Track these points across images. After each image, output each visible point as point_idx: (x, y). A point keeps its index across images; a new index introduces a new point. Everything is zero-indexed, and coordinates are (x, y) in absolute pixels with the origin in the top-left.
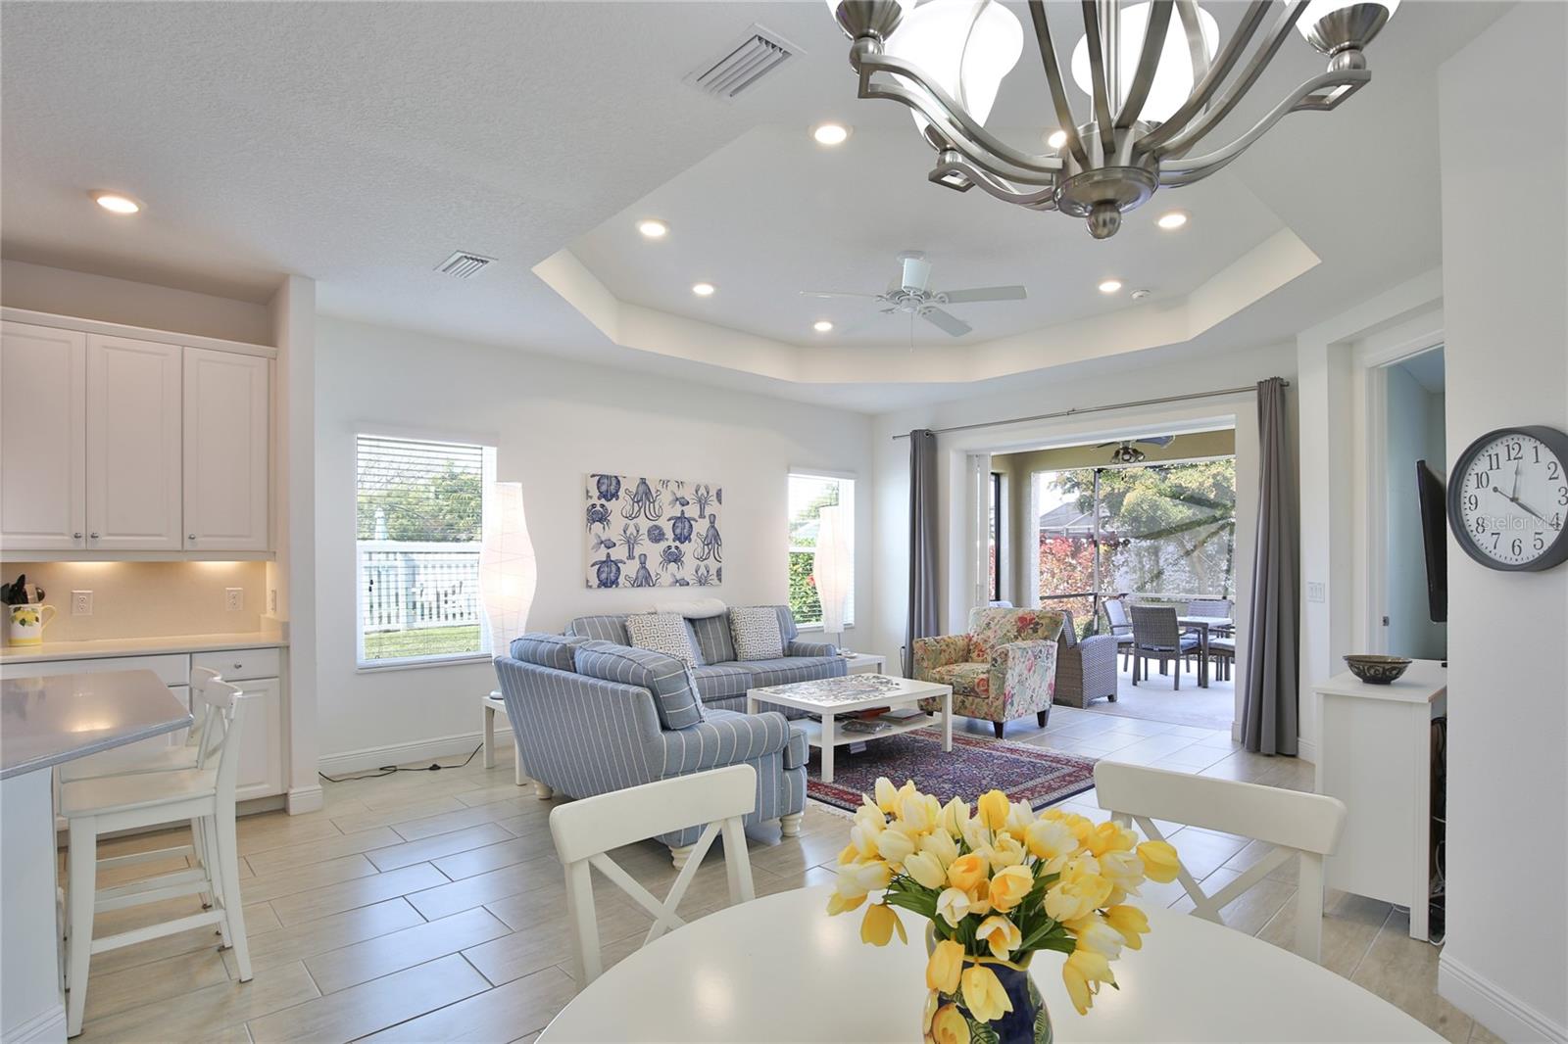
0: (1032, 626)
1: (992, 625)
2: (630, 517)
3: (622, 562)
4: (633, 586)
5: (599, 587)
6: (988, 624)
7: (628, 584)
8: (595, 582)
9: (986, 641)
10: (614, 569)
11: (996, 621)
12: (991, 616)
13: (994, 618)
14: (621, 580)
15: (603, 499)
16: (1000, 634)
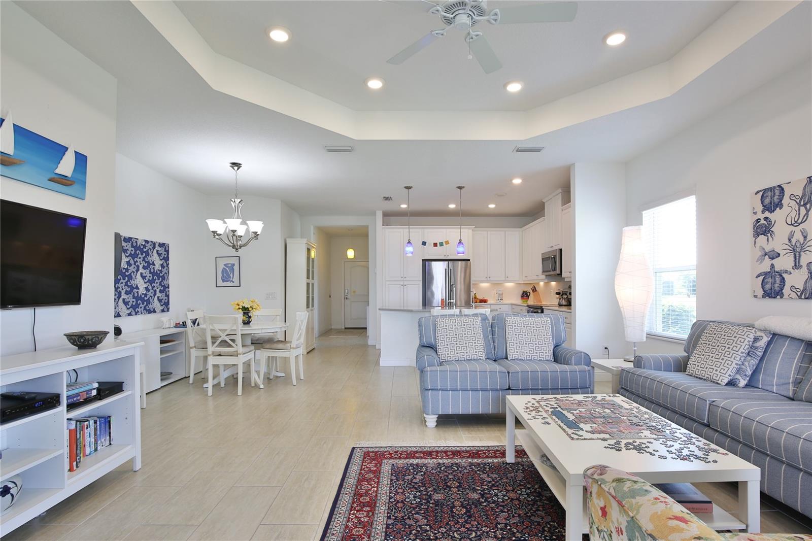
2: (796, 224)
3: (786, 272)
4: (800, 297)
5: (763, 297)
7: (793, 295)
8: (760, 292)
10: (778, 279)
14: (786, 291)
15: (767, 212)
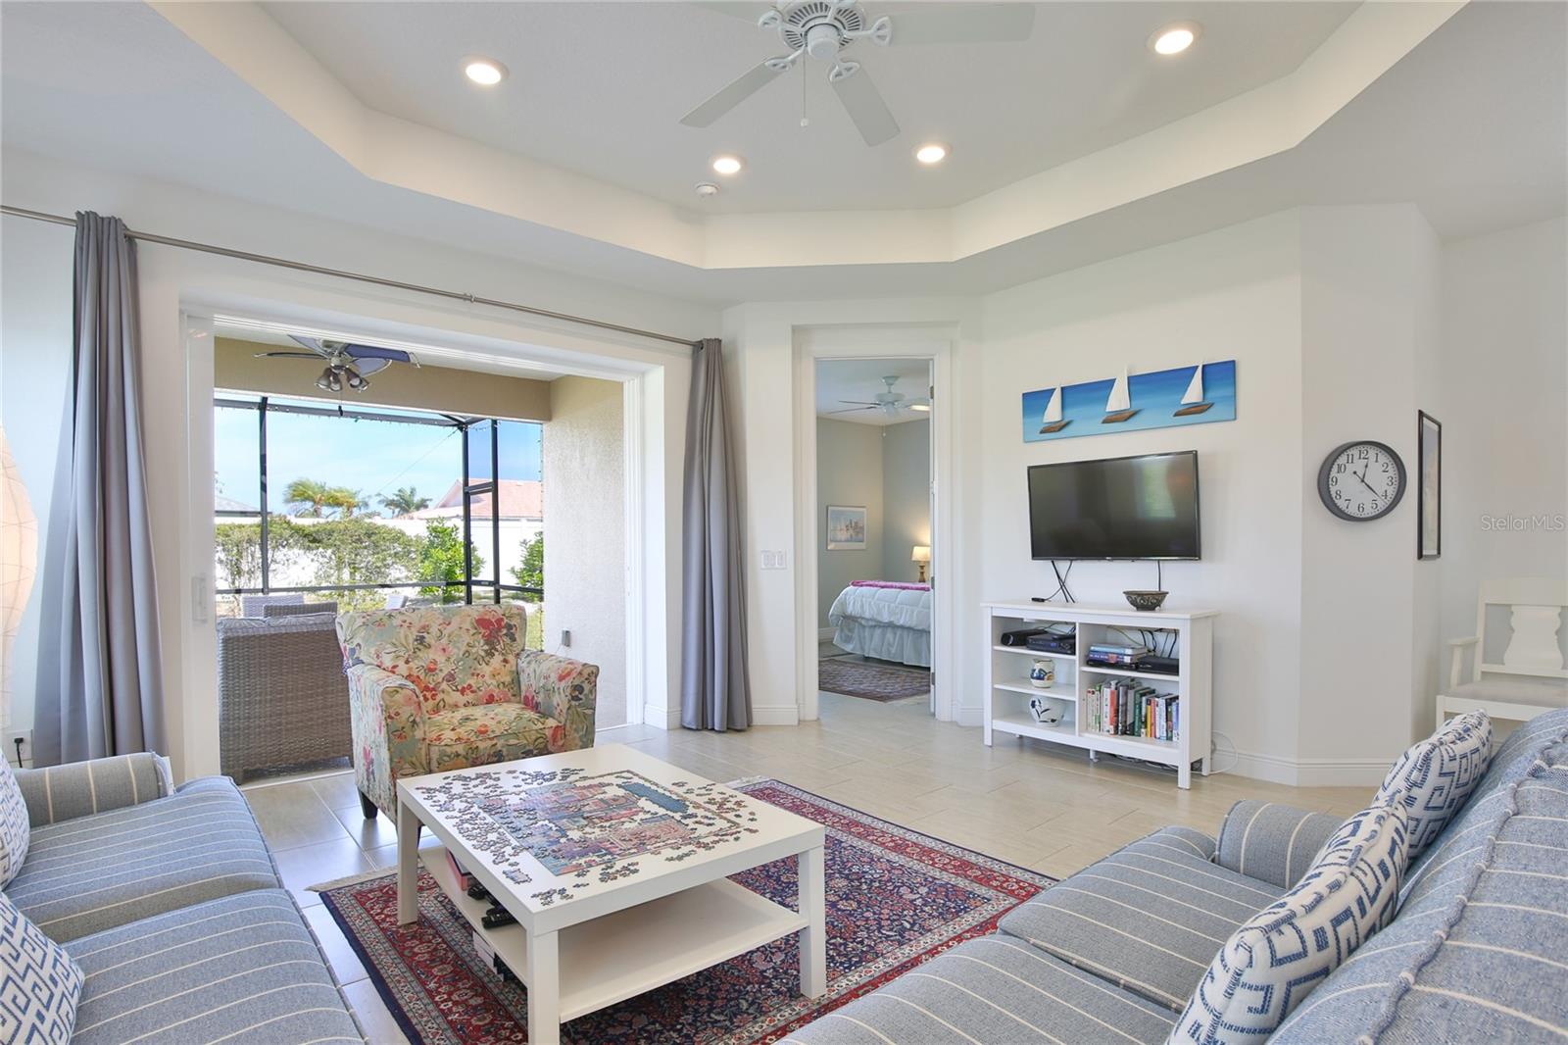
0: (505, 631)
1: (429, 639)
6: (421, 640)
9: (431, 670)
11: (434, 630)
12: (417, 625)
13: (425, 628)
16: (457, 652)
